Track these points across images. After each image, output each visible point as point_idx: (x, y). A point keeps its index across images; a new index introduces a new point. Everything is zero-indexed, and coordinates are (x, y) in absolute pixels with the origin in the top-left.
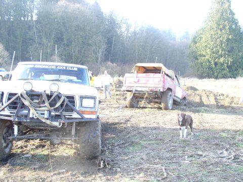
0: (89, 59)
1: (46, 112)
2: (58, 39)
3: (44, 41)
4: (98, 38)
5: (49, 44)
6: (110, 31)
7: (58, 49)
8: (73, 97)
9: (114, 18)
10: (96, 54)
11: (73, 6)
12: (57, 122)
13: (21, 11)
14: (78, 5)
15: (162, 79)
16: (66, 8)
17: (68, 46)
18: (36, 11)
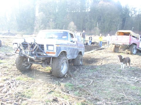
0: (113, 29)
1: (28, 52)
2: (99, 19)
3: (93, 21)
4: (118, 18)
5: (95, 22)
6: (124, 15)
7: (98, 24)
8: (43, 45)
9: (128, 8)
10: (116, 26)
11: (106, 4)
12: (33, 57)
13: (83, 8)
14: (108, 3)
15: (129, 39)
16: (103, 5)
17: (103, 22)
18: (89, 7)
